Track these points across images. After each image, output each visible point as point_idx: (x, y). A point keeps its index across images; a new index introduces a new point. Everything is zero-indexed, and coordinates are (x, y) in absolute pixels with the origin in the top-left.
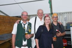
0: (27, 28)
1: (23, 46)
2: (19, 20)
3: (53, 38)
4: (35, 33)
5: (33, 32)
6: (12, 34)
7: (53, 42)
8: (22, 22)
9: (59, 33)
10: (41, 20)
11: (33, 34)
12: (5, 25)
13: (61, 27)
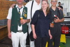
0: (23, 13)
4: (31, 18)
6: (8, 19)
7: (50, 28)
8: (17, 6)
9: (57, 18)
10: (38, 5)
12: (3, 10)
13: (59, 13)
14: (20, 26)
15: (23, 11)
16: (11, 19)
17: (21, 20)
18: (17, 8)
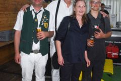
0: (42, 20)
1: (32, 52)
2: (27, 6)
3: (88, 40)
4: (56, 29)
5: (52, 28)
6: (15, 30)
7: (87, 48)
9: (100, 32)
10: (68, 7)
11: (53, 32)
14: (36, 43)
15: (43, 18)
16: (21, 30)
17: (38, 33)
18: (33, 12)
